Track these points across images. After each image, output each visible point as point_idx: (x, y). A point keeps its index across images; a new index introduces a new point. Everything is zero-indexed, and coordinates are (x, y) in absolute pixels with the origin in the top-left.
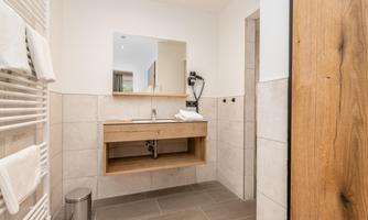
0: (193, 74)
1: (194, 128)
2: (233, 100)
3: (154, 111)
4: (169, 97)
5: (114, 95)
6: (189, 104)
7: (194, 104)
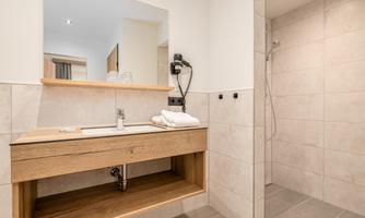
0: (178, 57)
1: (189, 139)
2: (236, 96)
3: (120, 113)
4: (144, 90)
5: (47, 85)
6: (172, 101)
7: (178, 102)
